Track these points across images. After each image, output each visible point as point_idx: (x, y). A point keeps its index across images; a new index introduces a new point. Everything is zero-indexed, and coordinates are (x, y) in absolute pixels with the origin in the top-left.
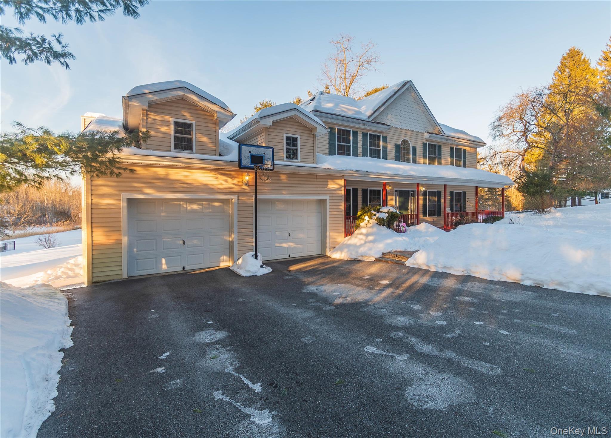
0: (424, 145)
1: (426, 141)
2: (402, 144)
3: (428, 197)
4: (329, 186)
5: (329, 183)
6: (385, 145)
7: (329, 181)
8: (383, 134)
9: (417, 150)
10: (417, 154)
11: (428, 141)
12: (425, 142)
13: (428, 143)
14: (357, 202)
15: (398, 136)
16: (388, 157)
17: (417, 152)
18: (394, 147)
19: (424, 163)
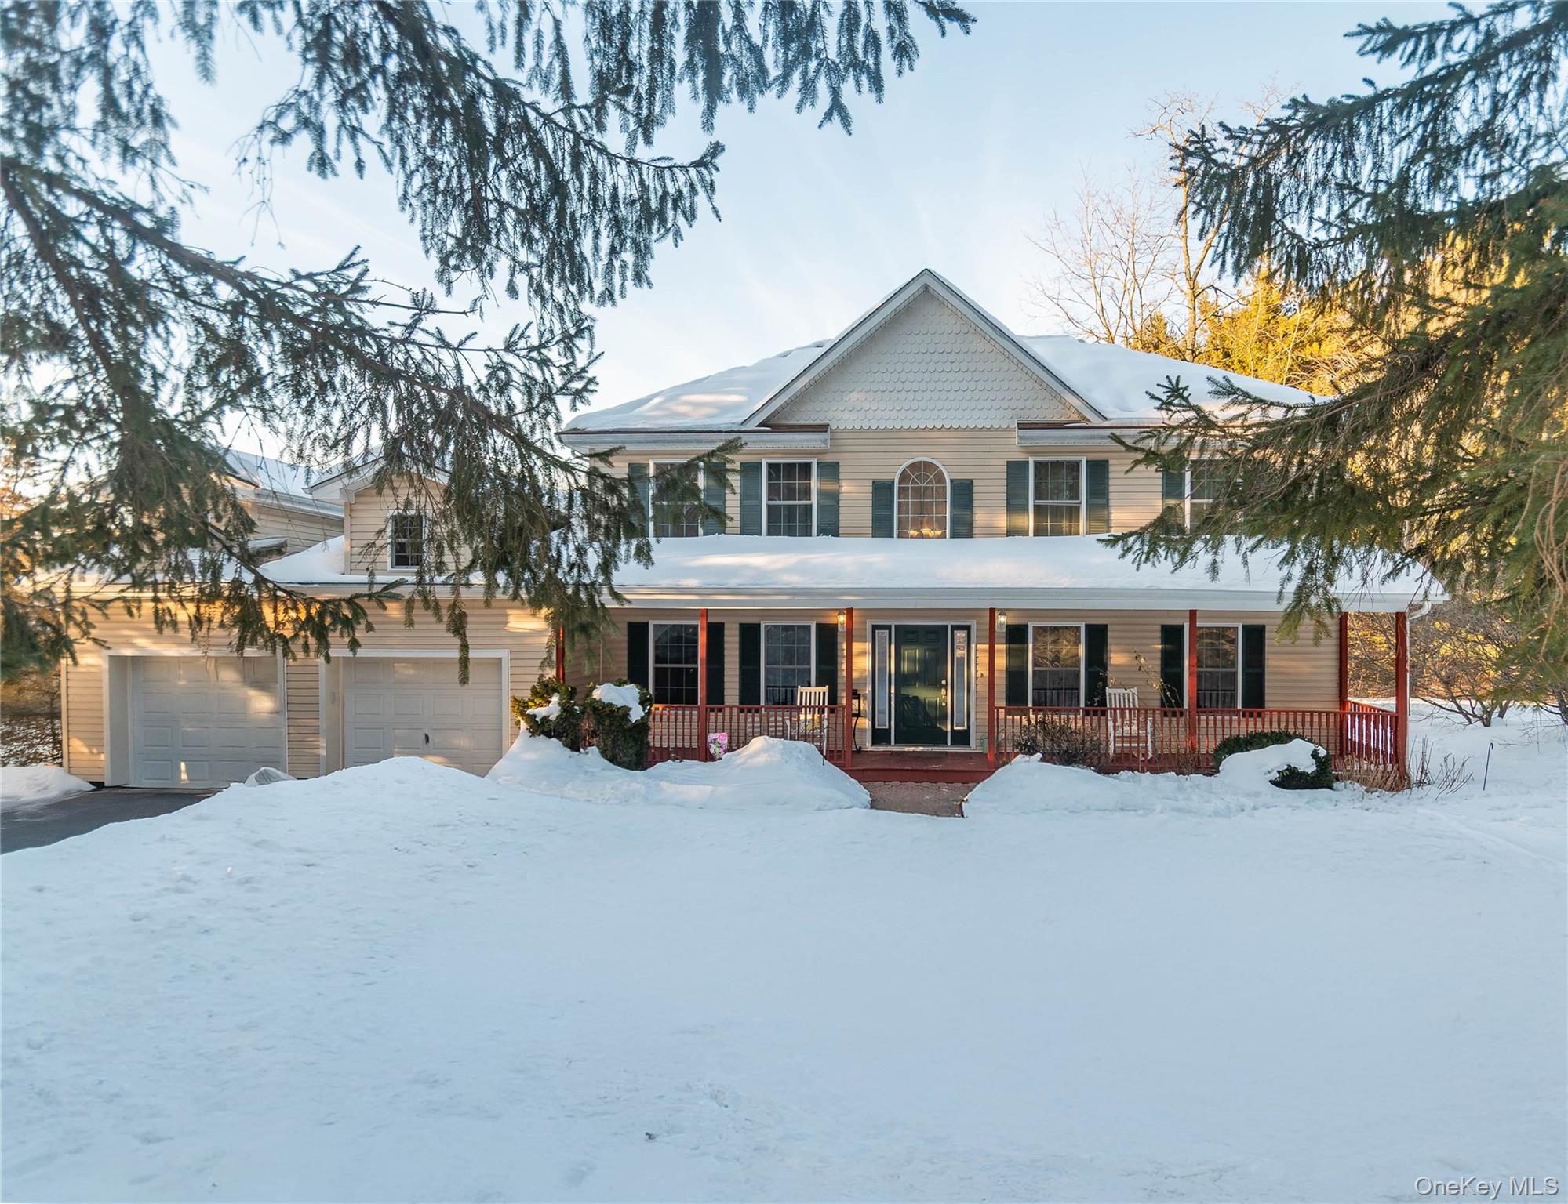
0: (1015, 469)
1: (1025, 455)
2: (904, 477)
3: (1030, 646)
4: (509, 625)
5: (510, 619)
6: (829, 486)
7: (509, 612)
8: (820, 456)
9: (975, 489)
10: (975, 503)
11: (1033, 453)
12: (1019, 457)
13: (1031, 461)
14: (709, 671)
15: (888, 455)
16: (842, 523)
17: (975, 496)
18: (870, 489)
19: (1011, 532)
